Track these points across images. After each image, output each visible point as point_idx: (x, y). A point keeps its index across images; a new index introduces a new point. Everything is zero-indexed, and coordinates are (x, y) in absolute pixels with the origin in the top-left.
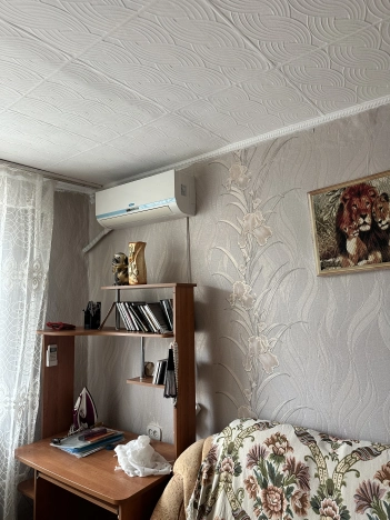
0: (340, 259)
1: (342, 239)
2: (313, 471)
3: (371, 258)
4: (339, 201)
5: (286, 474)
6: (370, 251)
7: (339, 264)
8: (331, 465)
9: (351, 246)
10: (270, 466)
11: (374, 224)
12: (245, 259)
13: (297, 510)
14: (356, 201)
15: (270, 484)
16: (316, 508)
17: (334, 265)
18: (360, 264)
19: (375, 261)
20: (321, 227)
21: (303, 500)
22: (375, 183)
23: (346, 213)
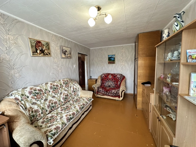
0: (36, 53)
1: (37, 50)
2: (42, 89)
3: (42, 54)
4: (35, 43)
5: (39, 92)
6: (41, 53)
7: (36, 54)
8: (44, 87)
9: (38, 51)
10: (35, 92)
11: (42, 49)
12: (6, 48)
13: (43, 95)
14: (39, 44)
15: (37, 95)
16: (45, 93)
17: (35, 54)
18: (40, 55)
19: (42, 55)
20: (32, 46)
21: (43, 93)
22: (42, 42)
23: (37, 45)
